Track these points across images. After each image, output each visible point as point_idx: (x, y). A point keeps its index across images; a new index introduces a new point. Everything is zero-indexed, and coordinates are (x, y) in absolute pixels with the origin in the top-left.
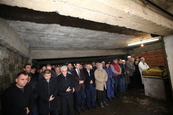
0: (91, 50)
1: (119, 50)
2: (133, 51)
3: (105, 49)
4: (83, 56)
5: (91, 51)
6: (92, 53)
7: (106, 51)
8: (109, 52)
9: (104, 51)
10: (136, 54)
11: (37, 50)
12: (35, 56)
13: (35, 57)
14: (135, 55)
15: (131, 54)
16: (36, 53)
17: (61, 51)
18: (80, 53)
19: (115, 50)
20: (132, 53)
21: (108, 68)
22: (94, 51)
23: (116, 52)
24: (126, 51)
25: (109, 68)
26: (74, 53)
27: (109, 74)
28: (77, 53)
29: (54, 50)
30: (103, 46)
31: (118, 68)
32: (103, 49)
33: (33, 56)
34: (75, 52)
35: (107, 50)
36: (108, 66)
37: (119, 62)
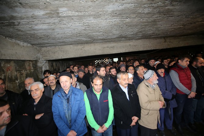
0: (134, 41)
3: (161, 37)
4: (119, 52)
6: (135, 46)
7: (163, 40)
8: (170, 42)
9: (158, 40)
11: (49, 48)
12: (47, 56)
13: (47, 58)
16: (48, 51)
17: (83, 46)
18: (113, 47)
19: (183, 37)
21: (162, 76)
22: (140, 41)
23: (185, 40)
25: (164, 77)
26: (104, 48)
27: (165, 89)
28: (108, 47)
29: (71, 46)
30: (157, 32)
31: (189, 79)
32: (158, 38)
33: (44, 57)
34: (105, 45)
36: (162, 72)
37: (197, 63)
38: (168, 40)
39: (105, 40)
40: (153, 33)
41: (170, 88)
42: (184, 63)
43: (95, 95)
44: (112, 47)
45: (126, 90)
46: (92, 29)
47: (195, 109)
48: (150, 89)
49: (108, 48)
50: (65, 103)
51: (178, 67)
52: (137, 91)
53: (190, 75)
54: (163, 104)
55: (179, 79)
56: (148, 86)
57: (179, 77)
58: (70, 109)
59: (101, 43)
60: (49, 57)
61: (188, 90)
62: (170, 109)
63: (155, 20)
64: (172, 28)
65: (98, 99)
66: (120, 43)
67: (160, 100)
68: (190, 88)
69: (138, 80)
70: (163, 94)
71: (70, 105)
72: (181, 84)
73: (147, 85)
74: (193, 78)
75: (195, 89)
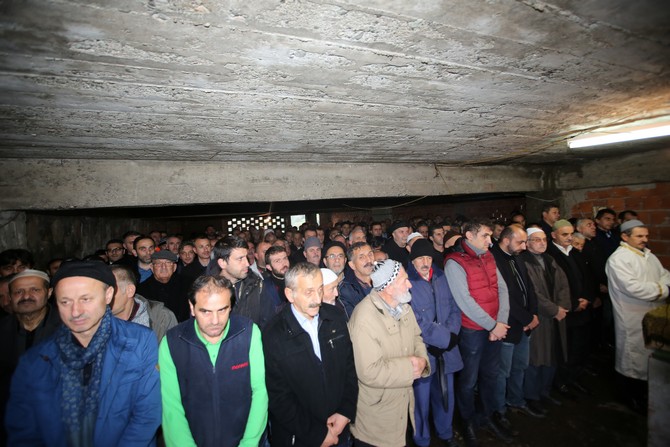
0: (350, 165)
1: (504, 167)
2: (580, 175)
3: (426, 163)
4: (303, 198)
5: (346, 171)
6: (353, 181)
7: (430, 171)
8: (449, 178)
9: (420, 170)
10: (593, 190)
11: (34, 162)
12: (20, 195)
13: (18, 200)
14: (591, 195)
15: (564, 193)
16: (28, 174)
17: (177, 169)
18: (284, 181)
19: (480, 167)
20: (573, 184)
21: (427, 278)
22: (369, 167)
23: (486, 177)
24: (539, 175)
25: (431, 280)
26: (253, 180)
27: (431, 317)
28: (267, 179)
29: (132, 163)
30: (413, 146)
31: (493, 285)
32: (418, 163)
33: (8, 195)
34: (259, 172)
35: (437, 164)
36: (426, 267)
37: (511, 240)
38: (444, 172)
39: (257, 156)
40: (404, 149)
41: (444, 313)
42: (479, 239)
43: (203, 347)
44: (279, 180)
45: (311, 326)
46: (207, 115)
47: (509, 370)
48: (389, 321)
49: (267, 182)
50: (70, 384)
51: (466, 252)
52: (350, 326)
53: (495, 275)
54: (423, 365)
55: (467, 285)
56: (381, 311)
57: (469, 279)
58: (93, 406)
59: (245, 164)
60: (28, 200)
61: (489, 318)
62: (446, 377)
63: (403, 112)
64: (451, 139)
65: (213, 360)
66: (306, 169)
67: (416, 355)
68: (494, 313)
69: (353, 289)
70: (426, 335)
71: (93, 393)
72: (472, 301)
73: (381, 308)
74: (501, 282)
75: (507, 314)
